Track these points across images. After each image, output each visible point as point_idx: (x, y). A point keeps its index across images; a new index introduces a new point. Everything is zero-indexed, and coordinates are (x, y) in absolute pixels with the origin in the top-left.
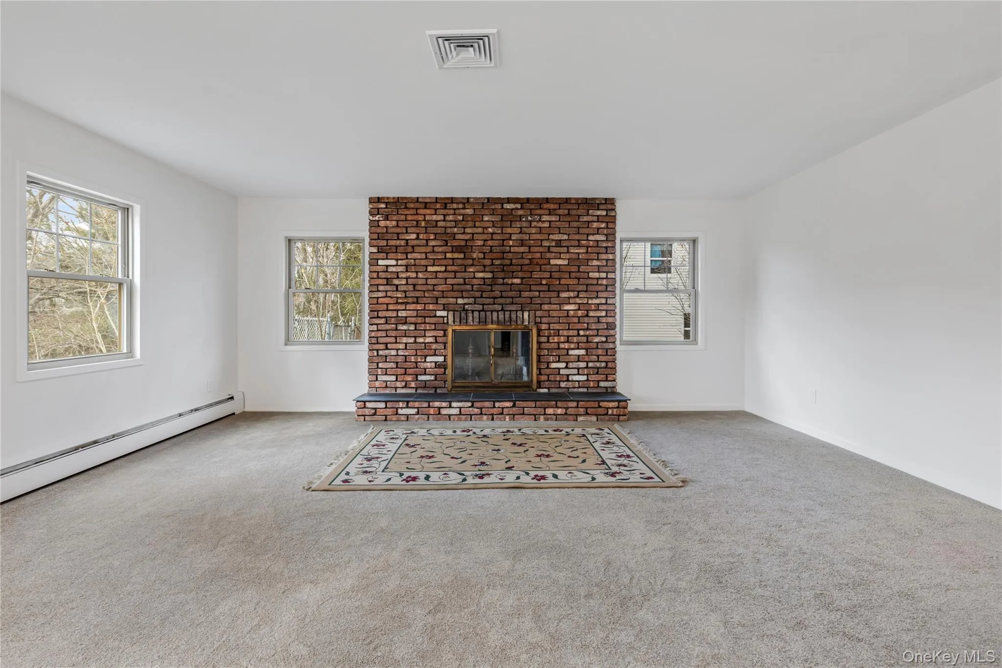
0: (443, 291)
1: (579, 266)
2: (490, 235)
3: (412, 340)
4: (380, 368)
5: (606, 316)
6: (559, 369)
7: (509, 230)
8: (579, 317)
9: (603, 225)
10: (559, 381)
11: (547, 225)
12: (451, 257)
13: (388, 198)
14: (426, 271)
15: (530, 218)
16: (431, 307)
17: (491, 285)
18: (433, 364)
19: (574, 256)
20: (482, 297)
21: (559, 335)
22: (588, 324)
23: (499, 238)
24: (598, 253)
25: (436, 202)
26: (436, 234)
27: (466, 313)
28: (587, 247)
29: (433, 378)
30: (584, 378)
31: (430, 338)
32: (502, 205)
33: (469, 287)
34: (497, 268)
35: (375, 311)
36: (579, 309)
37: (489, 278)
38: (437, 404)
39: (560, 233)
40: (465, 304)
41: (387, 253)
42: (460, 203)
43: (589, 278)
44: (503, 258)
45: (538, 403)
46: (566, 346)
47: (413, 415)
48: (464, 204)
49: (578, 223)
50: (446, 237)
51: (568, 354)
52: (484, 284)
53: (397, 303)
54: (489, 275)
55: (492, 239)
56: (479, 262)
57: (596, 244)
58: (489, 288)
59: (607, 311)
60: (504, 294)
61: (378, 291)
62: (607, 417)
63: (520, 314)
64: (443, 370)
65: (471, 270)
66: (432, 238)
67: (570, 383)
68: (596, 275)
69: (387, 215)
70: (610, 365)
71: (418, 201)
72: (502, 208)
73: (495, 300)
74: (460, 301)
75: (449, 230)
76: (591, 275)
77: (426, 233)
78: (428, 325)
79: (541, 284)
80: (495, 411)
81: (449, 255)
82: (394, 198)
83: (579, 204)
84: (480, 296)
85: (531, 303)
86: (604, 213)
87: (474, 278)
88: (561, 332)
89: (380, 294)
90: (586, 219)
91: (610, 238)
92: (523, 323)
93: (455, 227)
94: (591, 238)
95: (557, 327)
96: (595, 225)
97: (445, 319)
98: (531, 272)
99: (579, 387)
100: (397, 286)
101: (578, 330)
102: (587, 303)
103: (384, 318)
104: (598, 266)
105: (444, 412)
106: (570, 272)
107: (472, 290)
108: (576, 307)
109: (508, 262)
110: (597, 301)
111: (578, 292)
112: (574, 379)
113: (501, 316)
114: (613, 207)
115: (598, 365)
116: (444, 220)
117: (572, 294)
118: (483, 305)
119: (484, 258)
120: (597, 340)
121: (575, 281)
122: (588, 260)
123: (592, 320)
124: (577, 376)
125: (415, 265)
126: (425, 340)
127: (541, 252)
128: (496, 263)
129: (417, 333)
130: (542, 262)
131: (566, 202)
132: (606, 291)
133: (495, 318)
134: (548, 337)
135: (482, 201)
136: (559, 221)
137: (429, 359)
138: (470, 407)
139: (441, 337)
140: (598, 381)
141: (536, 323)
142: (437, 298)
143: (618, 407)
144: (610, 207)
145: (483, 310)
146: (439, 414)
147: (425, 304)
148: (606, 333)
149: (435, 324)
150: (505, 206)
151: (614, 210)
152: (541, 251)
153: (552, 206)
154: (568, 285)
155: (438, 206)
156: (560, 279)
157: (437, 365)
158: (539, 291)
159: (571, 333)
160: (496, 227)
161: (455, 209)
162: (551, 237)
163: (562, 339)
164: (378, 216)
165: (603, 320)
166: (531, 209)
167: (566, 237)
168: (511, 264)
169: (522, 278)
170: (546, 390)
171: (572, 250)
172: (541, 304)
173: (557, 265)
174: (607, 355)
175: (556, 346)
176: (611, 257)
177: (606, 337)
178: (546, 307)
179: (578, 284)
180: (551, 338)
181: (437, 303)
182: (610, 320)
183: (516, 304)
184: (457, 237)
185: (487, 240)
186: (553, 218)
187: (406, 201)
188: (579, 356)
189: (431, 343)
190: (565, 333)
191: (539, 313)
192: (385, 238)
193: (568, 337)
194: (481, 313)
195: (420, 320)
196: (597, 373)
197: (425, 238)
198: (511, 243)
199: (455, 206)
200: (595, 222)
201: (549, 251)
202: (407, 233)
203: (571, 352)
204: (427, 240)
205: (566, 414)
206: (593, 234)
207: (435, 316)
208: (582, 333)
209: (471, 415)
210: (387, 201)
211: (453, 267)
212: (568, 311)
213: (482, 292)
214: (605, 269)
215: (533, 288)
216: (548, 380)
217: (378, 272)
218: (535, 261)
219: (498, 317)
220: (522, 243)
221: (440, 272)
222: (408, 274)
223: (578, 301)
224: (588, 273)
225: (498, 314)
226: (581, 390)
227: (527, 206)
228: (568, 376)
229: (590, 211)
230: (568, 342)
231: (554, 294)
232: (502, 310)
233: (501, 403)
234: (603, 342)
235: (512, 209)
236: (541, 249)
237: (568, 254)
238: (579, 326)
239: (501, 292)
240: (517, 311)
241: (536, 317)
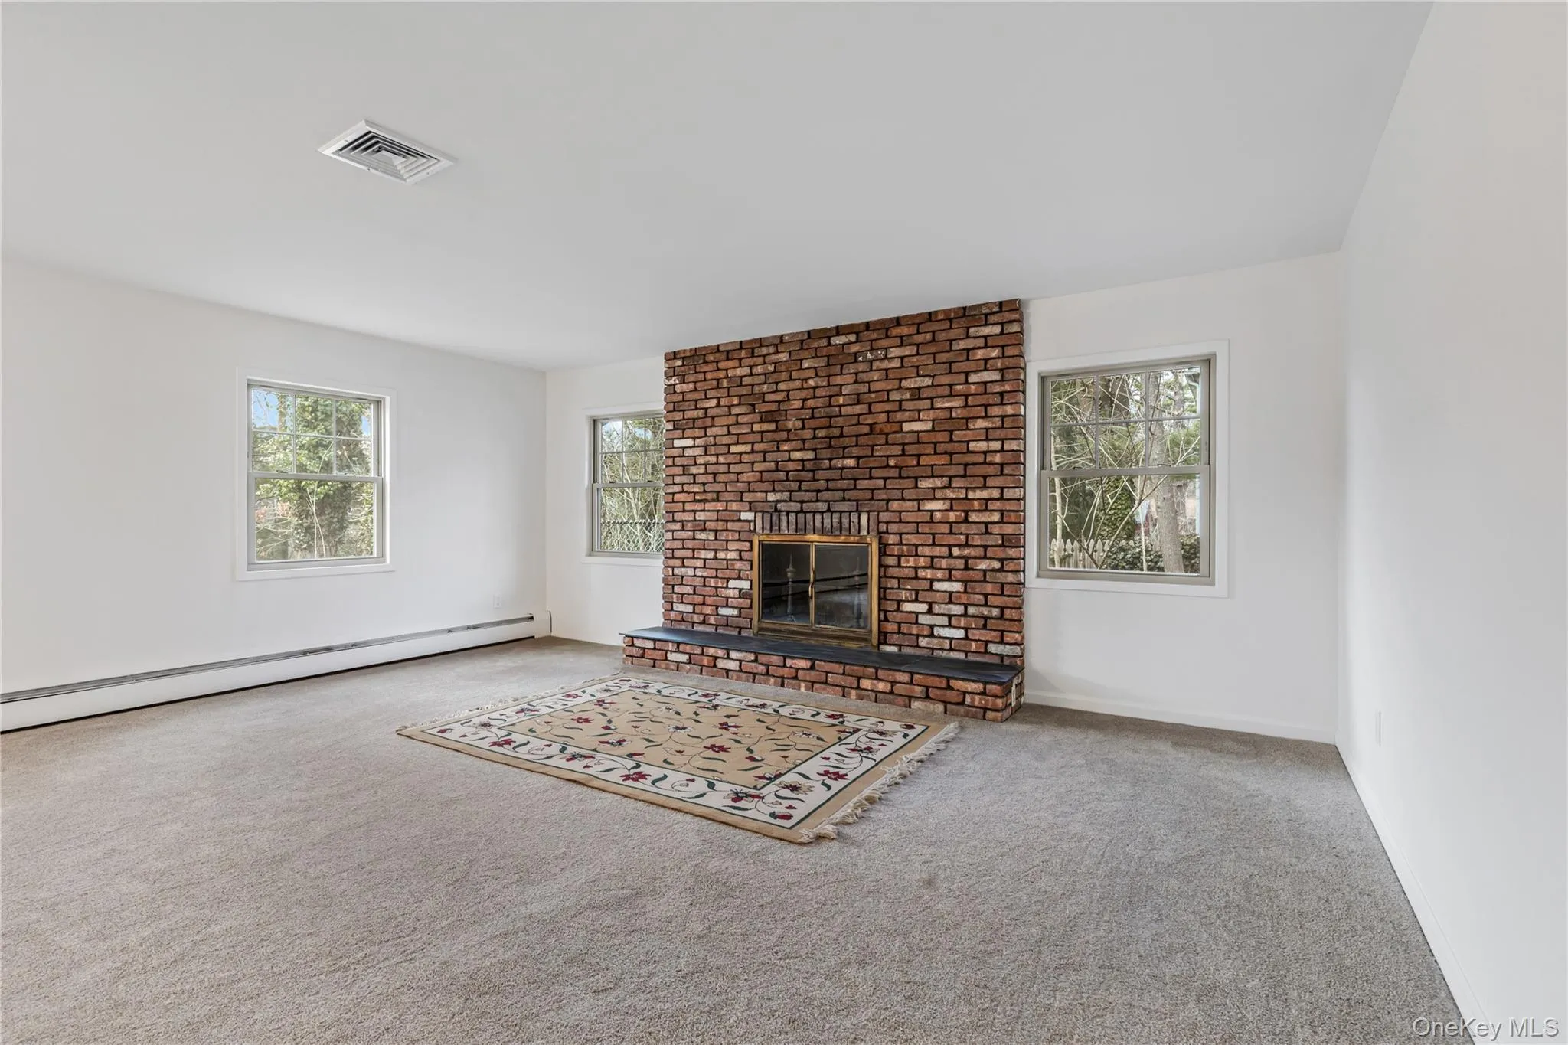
0: (749, 482)
1: (951, 432)
2: (811, 391)
3: (711, 555)
4: (676, 593)
5: (1002, 522)
6: (917, 614)
7: (839, 380)
8: (951, 523)
9: (995, 353)
10: (918, 636)
11: (896, 363)
12: (759, 429)
13: (685, 351)
14: (729, 452)
15: (869, 356)
16: (734, 506)
17: (813, 471)
18: (737, 592)
19: (942, 414)
20: (800, 490)
21: (917, 555)
22: (967, 535)
23: (824, 394)
24: (986, 406)
25: (741, 348)
26: (740, 396)
27: (779, 515)
28: (966, 396)
29: (735, 612)
30: (960, 634)
31: (733, 553)
32: (829, 338)
33: (782, 475)
34: (821, 443)
35: (671, 512)
36: (951, 509)
37: (810, 460)
38: (711, 651)
39: (918, 376)
40: (778, 501)
41: (684, 430)
42: (771, 345)
43: (969, 452)
44: (830, 426)
45: (847, 667)
46: (929, 573)
48: (776, 345)
49: (951, 354)
50: (753, 400)
51: (931, 589)
52: (803, 470)
53: (695, 501)
54: (810, 455)
55: (815, 397)
56: (796, 435)
57: (981, 389)
58: (810, 475)
59: (1002, 512)
60: (831, 485)
61: (674, 484)
63: (854, 517)
64: (749, 601)
65: (786, 448)
66: (735, 402)
67: (936, 641)
68: (982, 446)
69: (684, 376)
70: (1008, 613)
71: (718, 351)
72: (829, 344)
73: (819, 494)
74: (771, 497)
75: (756, 389)
76: (973, 446)
77: (728, 396)
78: (730, 533)
79: (888, 466)
80: (786, 672)
81: (756, 427)
82: (691, 350)
83: (951, 320)
84: (797, 489)
85: (872, 499)
86: (997, 330)
87: (790, 460)
88: (920, 548)
89: (676, 489)
90: (962, 345)
91: (1010, 375)
92: (859, 533)
93: (765, 383)
94: (973, 378)
95: (913, 539)
96: (980, 354)
97: (752, 524)
98: (873, 446)
99: (951, 649)
100: (694, 476)
101: (950, 547)
102: (966, 498)
103: (680, 521)
104: (987, 429)
105: (721, 664)
106: (935, 444)
107: (787, 480)
108: (946, 505)
109: (836, 432)
110: (985, 494)
111: (950, 478)
112: (942, 635)
113: (827, 521)
114: (1017, 316)
115: (985, 611)
116: (752, 375)
117: (938, 482)
118: (802, 502)
119: (804, 428)
120: (983, 565)
121: (945, 459)
122: (967, 419)
123: (974, 529)
124: (946, 629)
125: (715, 445)
126: (726, 555)
127: (888, 412)
128: (820, 435)
129: (717, 545)
130: (887, 428)
131: (930, 320)
132: (1002, 474)
133: (818, 524)
134: (899, 557)
135: (800, 337)
136: (918, 354)
137: (732, 584)
138: (753, 661)
139: (746, 551)
140: (987, 643)
141: (879, 533)
142: (742, 493)
143: (984, 693)
144: (1008, 316)
145: (801, 511)
146: (715, 666)
147: (727, 501)
148: (1000, 553)
149: (739, 532)
150: (833, 340)
151: (1020, 321)
152: (887, 409)
153: (905, 331)
154: (932, 466)
155: (743, 353)
156: (919, 456)
157: (743, 594)
158: (885, 479)
159: (937, 551)
160: (821, 377)
161: (764, 356)
162: (904, 384)
163: (922, 561)
164: (673, 378)
166: (871, 341)
167: (928, 381)
168: (842, 436)
170: (894, 649)
171: (939, 404)
172: (888, 501)
173: (915, 432)
174: (1002, 594)
175: (911, 573)
176: (1010, 410)
177: (1001, 560)
178: (895, 505)
179: (951, 464)
180: (903, 559)
181: (741, 501)
183: (849, 500)
184: (768, 397)
185: (808, 399)
186: (907, 351)
187: (704, 353)
188: (951, 593)
189: (735, 560)
190: (927, 551)
191: (884, 516)
192: (681, 408)
193: (932, 558)
194: (799, 515)
195: (720, 526)
196: (985, 627)
197: (727, 404)
198: (841, 400)
199: (764, 351)
200: (979, 348)
201: (900, 409)
202: (706, 398)
203: (937, 586)
204: (729, 407)
205: (892, 692)
206: (976, 372)
207: (739, 520)
208: (956, 551)
209: (755, 674)
210: (682, 355)
211: (761, 444)
212: (932, 511)
213: (801, 482)
214: (998, 434)
215: (876, 473)
216: (899, 632)
217: (674, 457)
218: (877, 428)
219: (823, 523)
220: (858, 399)
221: (746, 453)
222: (708, 458)
223: (950, 494)
224: (968, 442)
225: (823, 518)
226: (954, 655)
227: (865, 335)
228: (932, 627)
229: (972, 330)
230: (932, 567)
231: (909, 483)
232: (829, 510)
233: (794, 661)
234: (994, 570)
235: (843, 345)
236: (887, 407)
237: (931, 412)
238: (951, 539)
239: (827, 480)
240: (850, 512)
241: (879, 522)
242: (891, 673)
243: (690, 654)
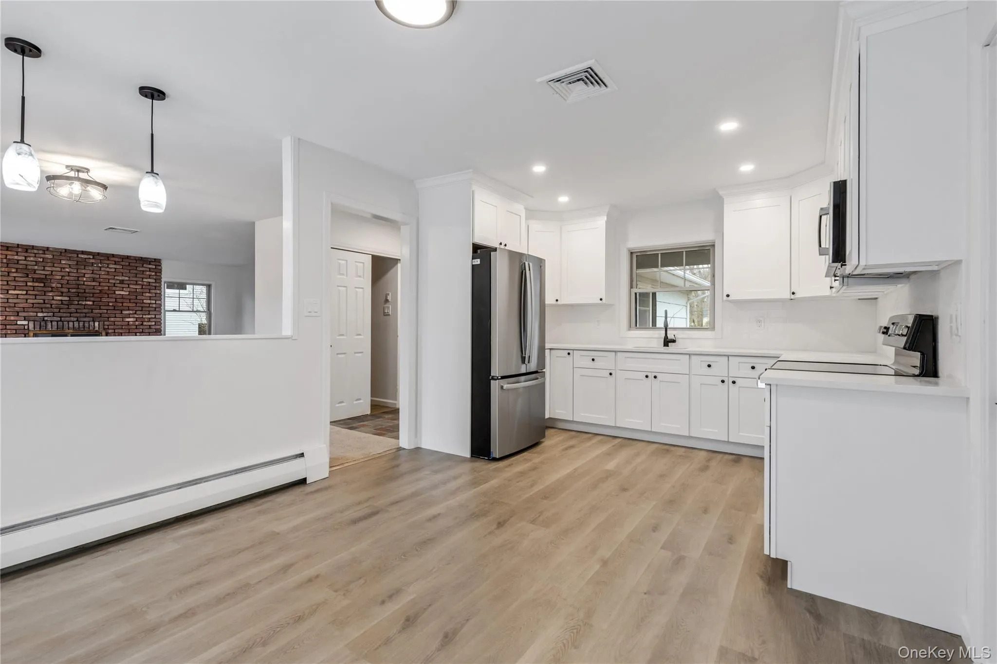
0: (24, 308)
1: (136, 296)
2: (67, 273)
5: (155, 325)
7: (83, 271)
8: (136, 325)
9: (153, 274)
11: (113, 270)
12: (32, 285)
14: (7, 293)
15: (100, 265)
16: (12, 318)
19: (133, 290)
22: (143, 329)
23: (75, 275)
24: (150, 289)
25: (18, 247)
26: (17, 269)
27: (46, 322)
28: (142, 285)
32: (78, 254)
33: (48, 306)
34: (73, 294)
36: (136, 321)
37: (67, 300)
39: (123, 276)
40: (45, 316)
42: (40, 250)
43: (143, 303)
44: (78, 288)
48: (44, 251)
49: (135, 271)
50: (27, 272)
52: (62, 304)
54: (67, 299)
55: (69, 276)
56: (57, 290)
57: (148, 284)
58: (67, 306)
59: (155, 322)
60: (78, 311)
63: (91, 323)
65: (51, 295)
66: (13, 271)
68: (149, 301)
72: (78, 257)
73: (72, 314)
74: (40, 314)
75: (29, 267)
76: (145, 301)
78: (9, 331)
79: (108, 305)
81: (29, 284)
83: (136, 260)
84: (58, 311)
85: (101, 317)
86: (154, 267)
87: (53, 300)
90: (141, 269)
91: (158, 281)
92: (94, 328)
93: (36, 265)
94: (145, 280)
96: (148, 273)
97: (26, 326)
98: (101, 298)
102: (142, 317)
104: (150, 296)
106: (130, 299)
107: (51, 308)
108: (135, 320)
109: (82, 291)
110: (149, 316)
111: (136, 311)
113: (76, 324)
114: (159, 264)
116: (25, 260)
117: (131, 312)
118: (61, 317)
119: (62, 287)
121: (134, 305)
122: (143, 293)
123: (145, 327)
128: (72, 291)
130: (109, 292)
131: (127, 258)
132: (156, 311)
133: (71, 326)
135: (60, 250)
136: (122, 268)
141: (104, 329)
142: (18, 312)
144: (157, 264)
145: (61, 321)
147: (6, 316)
149: (16, 330)
150: (80, 256)
151: (160, 266)
153: (117, 260)
154: (128, 306)
155: (20, 250)
156: (122, 303)
158: (107, 310)
160: (72, 268)
161: (35, 253)
162: (116, 277)
165: (153, 327)
166: (101, 260)
167: (127, 278)
168: (85, 292)
169: (94, 302)
171: (131, 286)
172: (108, 318)
173: (120, 294)
176: (158, 292)
178: (112, 319)
179: (136, 306)
181: (18, 315)
182: (158, 327)
183: (88, 317)
184: (37, 272)
185: (64, 276)
186: (118, 267)
191: (106, 323)
194: (59, 322)
198: (85, 279)
199: (36, 251)
200: (148, 271)
201: (114, 286)
204: (8, 272)
206: (146, 278)
207: (16, 324)
211: (34, 292)
212: (128, 322)
213: (60, 309)
214: (154, 298)
215: (102, 307)
218: (104, 291)
219: (74, 325)
220: (94, 280)
221: (21, 294)
223: (136, 316)
227: (97, 257)
229: (144, 265)
231: (119, 312)
232: (77, 320)
235: (86, 258)
236: (109, 285)
237: (128, 289)
238: (136, 331)
239: (76, 309)
240: (89, 321)
241: (104, 325)
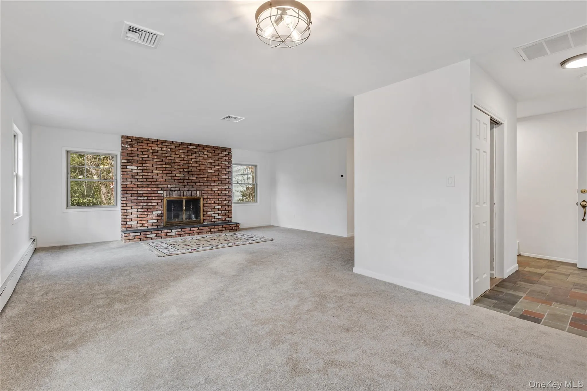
0: (161, 182)
1: (219, 174)
2: (183, 159)
3: (145, 204)
5: (228, 193)
6: (211, 214)
7: (191, 157)
8: (219, 193)
9: (227, 158)
10: (211, 219)
11: (206, 156)
12: (165, 167)
13: (133, 137)
14: (153, 172)
15: (199, 153)
16: (155, 189)
17: (183, 180)
18: (156, 215)
19: (217, 169)
20: (179, 185)
21: (211, 201)
22: (222, 196)
23: (186, 160)
24: (225, 169)
25: (158, 142)
26: (157, 156)
27: (172, 192)
28: (222, 166)
29: (156, 221)
30: (221, 217)
31: (155, 203)
32: (188, 146)
33: (173, 180)
34: (186, 173)
35: (126, 191)
36: (219, 190)
37: (182, 177)
38: (165, 231)
39: (211, 160)
40: (171, 188)
41: (132, 163)
42: (169, 143)
43: (222, 178)
44: (188, 169)
45: (208, 227)
46: (214, 205)
47: (154, 237)
48: (171, 144)
49: (218, 157)
50: (162, 158)
51: (214, 208)
52: (180, 179)
53: (137, 187)
54: (182, 176)
55: (183, 160)
56: (178, 170)
57: (225, 165)
58: (183, 181)
59: (228, 191)
60: (189, 184)
61: (127, 181)
62: (232, 230)
63: (195, 192)
64: (161, 217)
65: (174, 173)
66: (155, 157)
67: (215, 219)
68: (225, 177)
69: (132, 145)
70: (230, 212)
71: (148, 140)
72: (188, 147)
73: (185, 186)
74: (169, 186)
75: (163, 155)
77: (152, 155)
78: (153, 197)
79: (204, 180)
80: (191, 232)
81: (164, 166)
82: (136, 137)
83: (218, 149)
84: (178, 184)
85: (200, 188)
86: (228, 153)
87: (176, 176)
88: (212, 199)
89: (128, 183)
90: (221, 155)
91: (230, 163)
92: (197, 196)
93: (167, 154)
94: (223, 163)
95: (210, 197)
96: (224, 158)
97: (162, 194)
98: (200, 175)
99: (219, 221)
100: (137, 179)
101: (218, 198)
102: (222, 188)
103: (130, 194)
104: (226, 174)
105: (168, 234)
106: (215, 176)
107: (175, 182)
108: (217, 189)
109: (190, 170)
110: (225, 187)
111: (218, 183)
112: (217, 218)
113: (187, 193)
114: (230, 152)
115: (226, 212)
116: (161, 150)
117: (216, 184)
118: (180, 188)
119: (180, 168)
120: (225, 202)
121: (217, 179)
122: (222, 171)
124: (218, 217)
125: (147, 169)
126: (152, 204)
127: (204, 167)
128: (185, 171)
129: (148, 201)
130: (204, 171)
131: (214, 148)
132: (228, 183)
133: (185, 194)
134: (207, 201)
135: (179, 143)
136: (211, 155)
137: (154, 213)
138: (180, 231)
139: (160, 202)
140: (226, 218)
141: (202, 196)
142: (158, 185)
143: (236, 226)
144: (229, 151)
145: (180, 191)
146: (166, 235)
147: (152, 187)
148: (228, 199)
149: (157, 197)
150: (189, 147)
152: (204, 166)
153: (208, 149)
154: (214, 181)
155: (159, 143)
156: (211, 178)
157: (158, 215)
158: (203, 183)
159: (216, 200)
160: (185, 155)
161: (166, 146)
162: (208, 161)
163: (212, 202)
164: (127, 145)
165: (227, 194)
166: (200, 149)
167: (213, 162)
168: (192, 171)
169: (196, 177)
170: (206, 223)
171: (216, 167)
172: (204, 188)
173: (210, 172)
174: (229, 208)
175: (210, 205)
176: (230, 170)
177: (228, 201)
178: (206, 189)
179: (218, 180)
180: (208, 202)
181: (158, 187)
182: (230, 194)
183: (194, 188)
184: (168, 158)
185: (181, 161)
186: (209, 154)
187: (142, 139)
188: (218, 209)
189: (155, 205)
190: (214, 200)
191: (203, 192)
192: (131, 156)
193: (215, 201)
194: (179, 192)
195: (150, 195)
196: (225, 215)
197: (152, 157)
198: (192, 162)
199: (167, 144)
200: (224, 156)
201: (207, 167)
202: (142, 154)
203: (216, 207)
204: (153, 158)
205: (218, 230)
206: (224, 161)
207: (157, 193)
208: (220, 199)
209: (181, 235)
210: (132, 138)
211: (166, 171)
212: (214, 191)
213: (179, 182)
214: (228, 175)
215: (201, 181)
216: (207, 219)
217: (127, 172)
218: (202, 170)
219: (186, 194)
220: (196, 163)
221: (160, 173)
222: (144, 174)
223: (218, 187)
224: (222, 176)
225: (186, 192)
226: (219, 222)
227: (198, 147)
228: (214, 217)
229: (223, 152)
230: (214, 203)
231: (209, 184)
232: (188, 190)
233: (193, 229)
234: (227, 203)
235: (192, 148)
237: (214, 168)
238: (218, 197)
239: (187, 183)
240: (194, 191)
241: (202, 193)
242: (218, 226)
243: (156, 234)
